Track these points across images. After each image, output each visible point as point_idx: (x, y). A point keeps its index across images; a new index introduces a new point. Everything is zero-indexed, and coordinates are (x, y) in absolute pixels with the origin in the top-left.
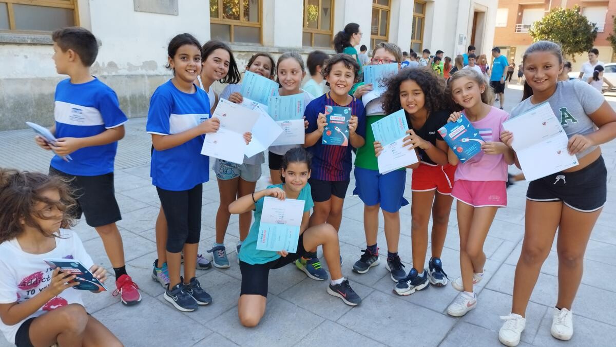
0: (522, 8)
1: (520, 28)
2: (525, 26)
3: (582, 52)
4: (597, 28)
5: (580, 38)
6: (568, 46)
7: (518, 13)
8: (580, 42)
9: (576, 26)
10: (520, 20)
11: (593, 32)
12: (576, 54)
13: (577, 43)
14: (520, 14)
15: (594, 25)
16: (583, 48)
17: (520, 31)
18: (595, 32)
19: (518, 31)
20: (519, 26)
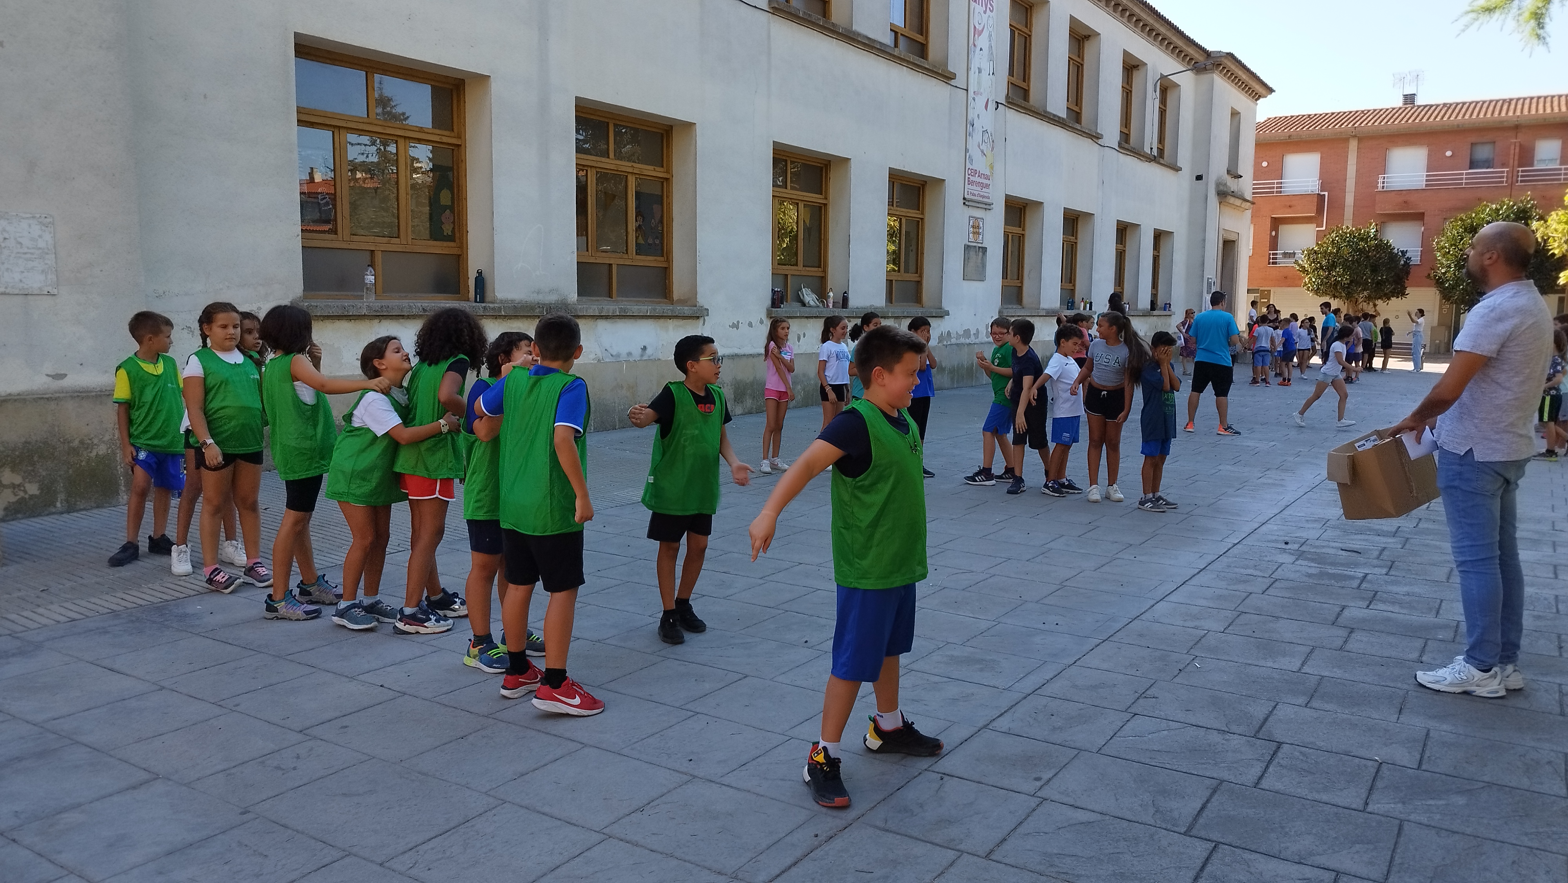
0: (1276, 223)
1: (1276, 259)
2: (1286, 255)
3: (1389, 299)
4: (1408, 259)
5: (1383, 275)
6: (1364, 290)
7: (1271, 233)
8: (1385, 282)
9: (1375, 256)
10: (1274, 244)
11: (1403, 265)
12: (1379, 302)
13: (1379, 284)
14: (1274, 233)
15: (1404, 253)
16: (1390, 292)
17: (1275, 263)
18: (1407, 264)
19: (1273, 263)
20: (1273, 254)
